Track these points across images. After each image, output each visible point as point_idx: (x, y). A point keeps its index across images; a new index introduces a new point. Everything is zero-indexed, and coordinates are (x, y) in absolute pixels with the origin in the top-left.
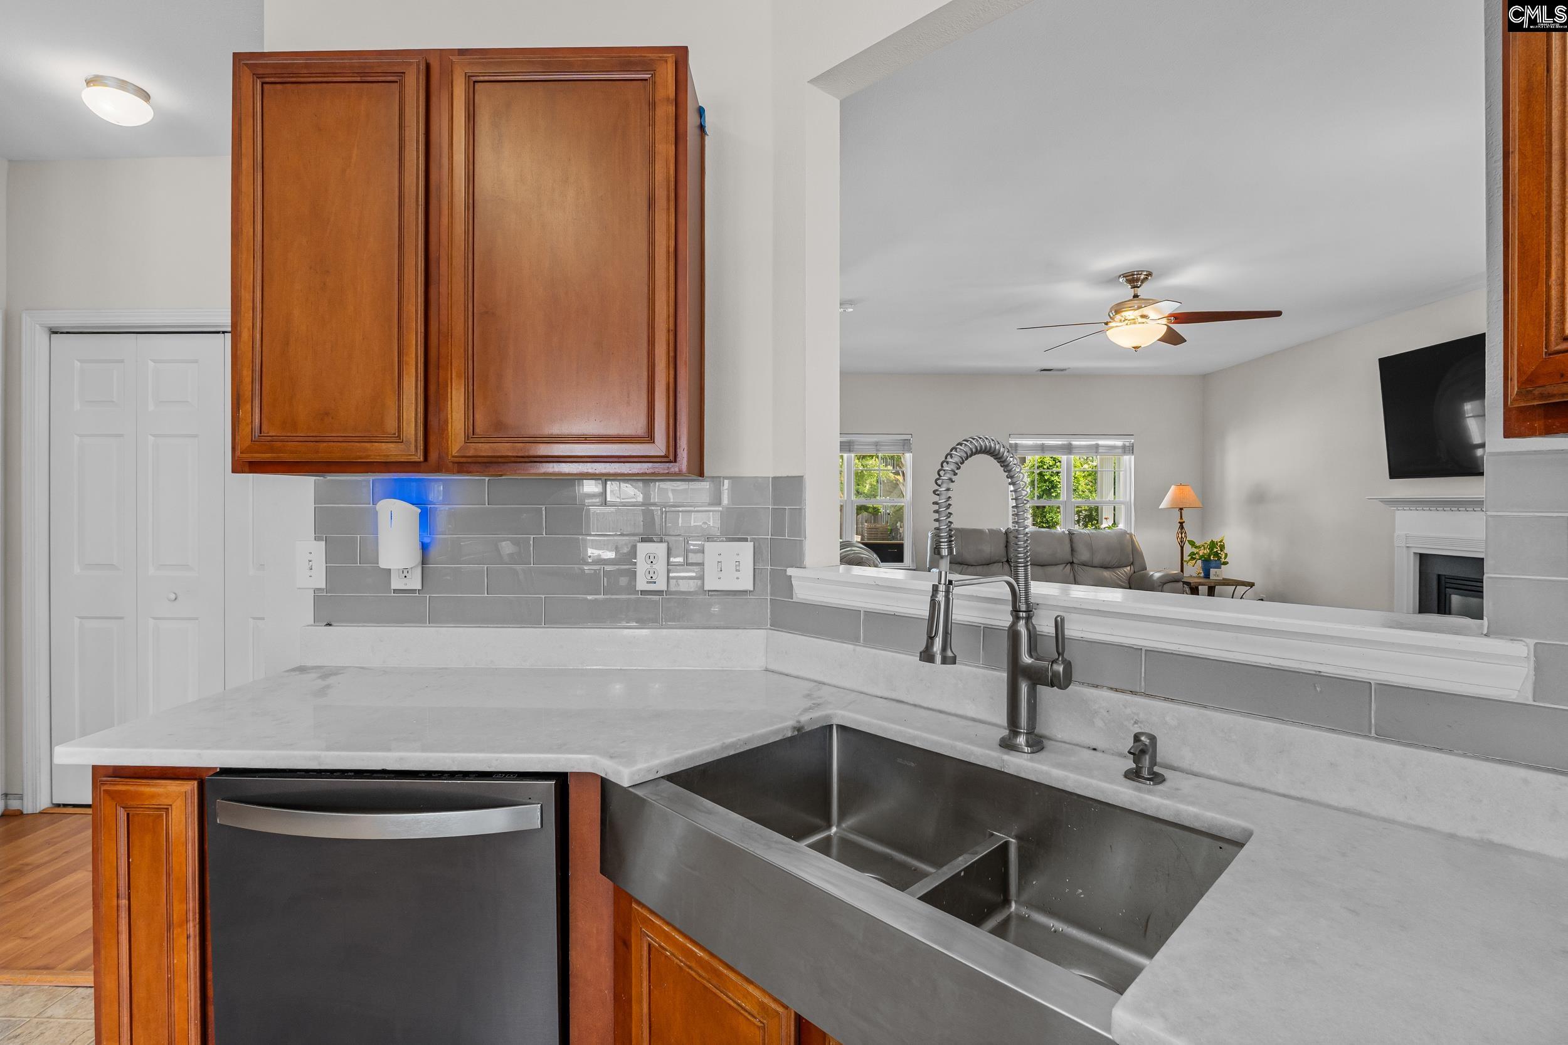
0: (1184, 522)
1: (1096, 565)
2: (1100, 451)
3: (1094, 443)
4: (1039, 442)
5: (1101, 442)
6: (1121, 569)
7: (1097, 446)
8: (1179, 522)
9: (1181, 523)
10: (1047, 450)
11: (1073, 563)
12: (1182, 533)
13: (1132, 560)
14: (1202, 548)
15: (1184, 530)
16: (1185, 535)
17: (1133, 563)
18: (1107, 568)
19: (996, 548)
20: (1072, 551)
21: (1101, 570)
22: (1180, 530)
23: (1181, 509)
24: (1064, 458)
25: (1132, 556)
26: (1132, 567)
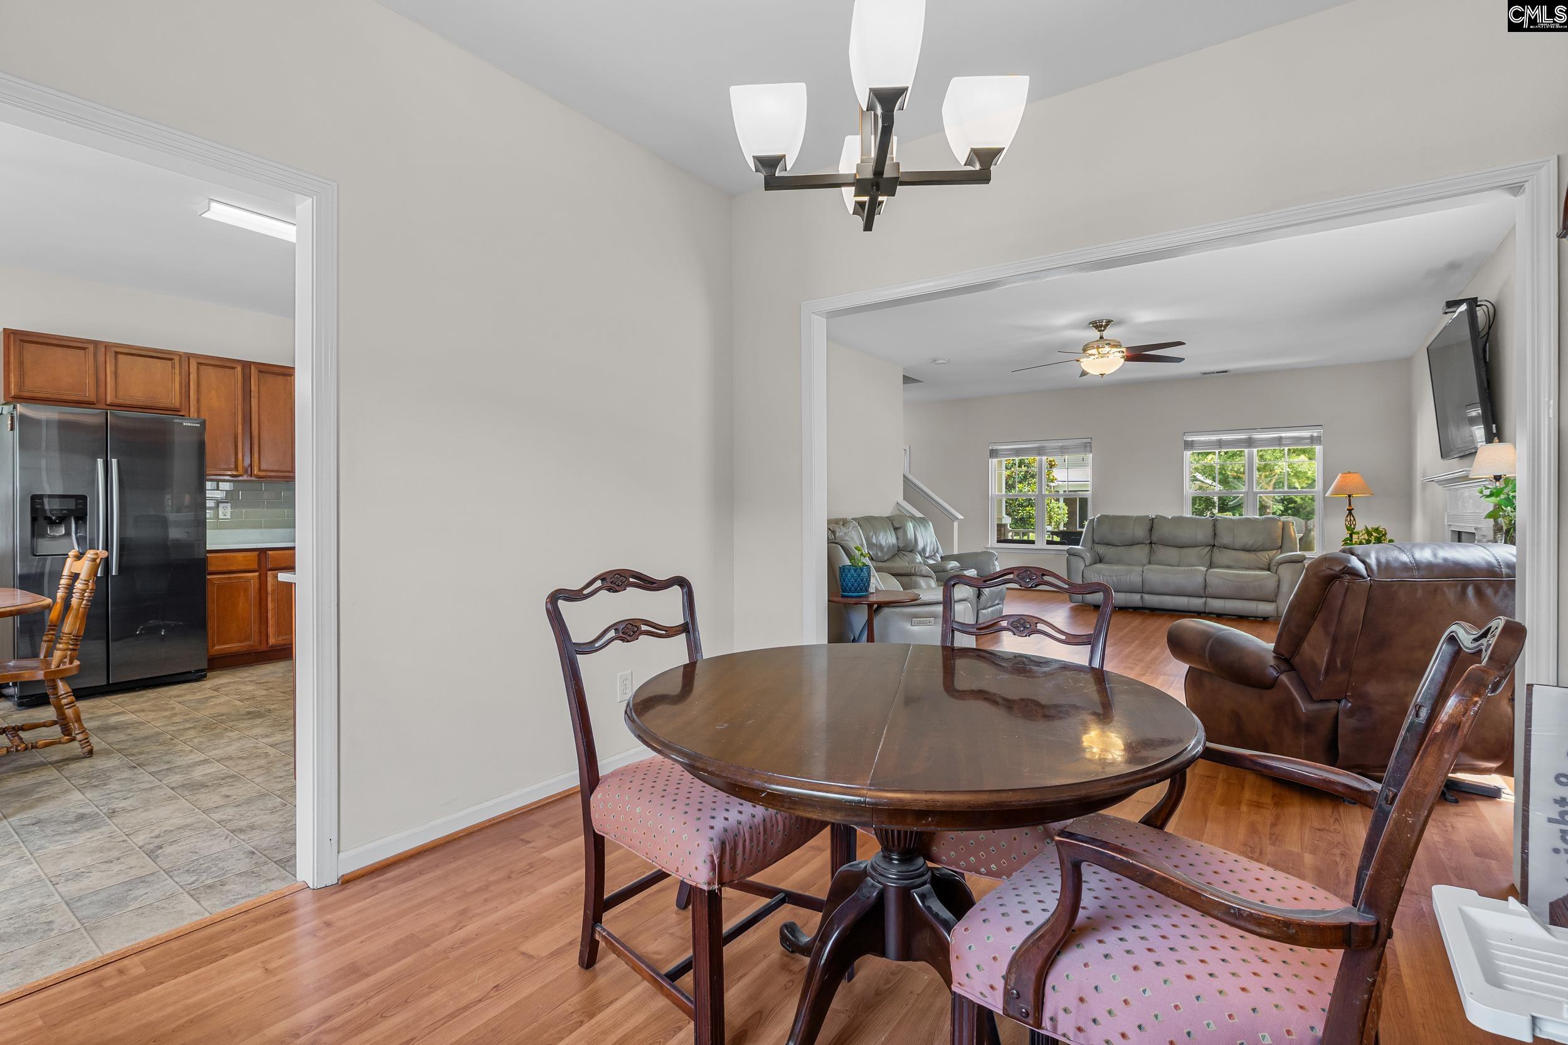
0: (1353, 509)
1: (1237, 547)
2: (1284, 443)
3: (1277, 435)
4: (1214, 438)
5: (1283, 435)
6: (1265, 552)
7: (1280, 438)
8: (1347, 509)
9: (1350, 511)
10: (1225, 445)
11: (1214, 546)
12: (1350, 520)
13: (1280, 544)
14: (1361, 534)
15: (1353, 517)
16: (1354, 522)
17: (1281, 547)
18: (1249, 551)
19: (1140, 532)
20: (1215, 534)
21: (1242, 552)
22: (1347, 516)
23: (1349, 496)
24: (1246, 450)
25: (1280, 541)
26: (1280, 550)
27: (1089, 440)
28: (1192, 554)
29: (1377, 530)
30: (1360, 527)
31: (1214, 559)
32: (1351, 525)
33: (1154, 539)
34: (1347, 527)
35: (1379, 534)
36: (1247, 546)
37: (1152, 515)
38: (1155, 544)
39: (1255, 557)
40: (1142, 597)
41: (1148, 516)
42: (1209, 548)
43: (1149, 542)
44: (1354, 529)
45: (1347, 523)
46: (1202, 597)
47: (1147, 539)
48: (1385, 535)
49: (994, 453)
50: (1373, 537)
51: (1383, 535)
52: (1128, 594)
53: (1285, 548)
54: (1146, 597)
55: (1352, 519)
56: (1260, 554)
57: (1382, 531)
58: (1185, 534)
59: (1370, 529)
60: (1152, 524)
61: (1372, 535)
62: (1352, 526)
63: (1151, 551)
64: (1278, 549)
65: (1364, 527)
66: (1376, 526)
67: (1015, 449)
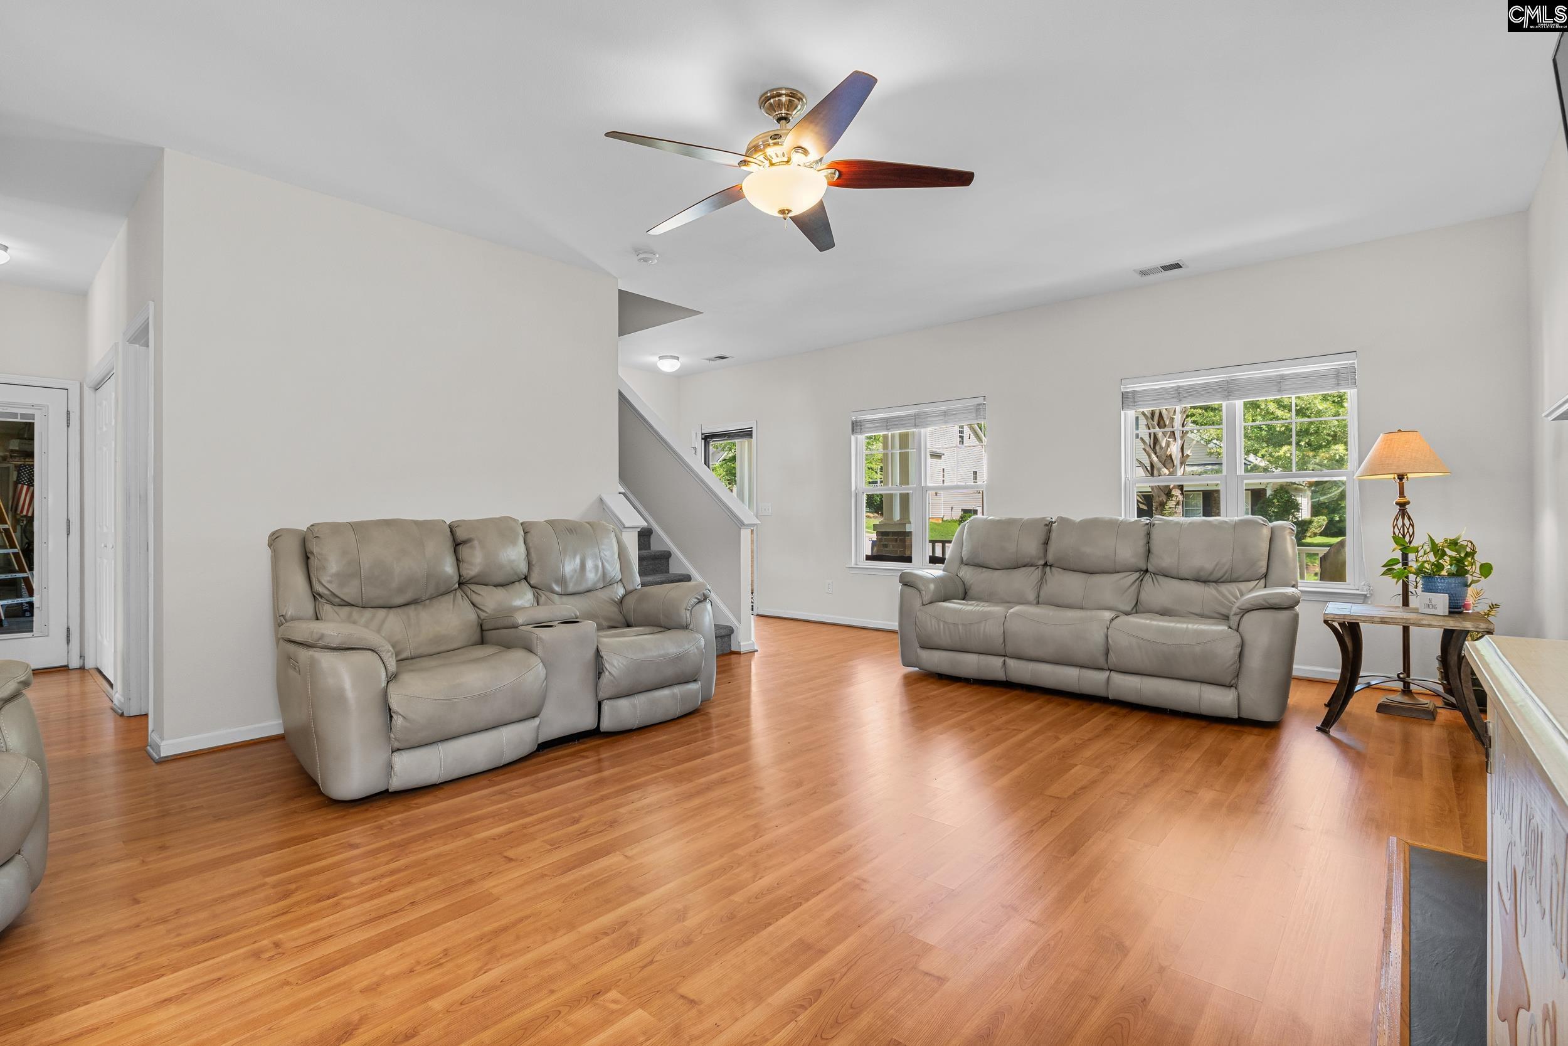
0: (1408, 503)
1: (1185, 575)
4: (1169, 384)
6: (1234, 585)
7: (1282, 378)
8: (1397, 504)
9: (1403, 506)
10: (1187, 397)
11: (1147, 571)
12: (1404, 525)
13: (1264, 570)
14: (1421, 553)
15: (1409, 518)
16: (1411, 531)
17: (1266, 576)
18: (1205, 582)
19: (1031, 547)
20: (1149, 551)
21: (1192, 583)
22: (1397, 518)
23: (1401, 477)
24: (1224, 404)
25: (1264, 563)
26: (1263, 581)
27: (981, 400)
28: (1107, 587)
29: (1454, 544)
30: (1420, 539)
31: (1143, 596)
32: (1404, 536)
33: (1050, 558)
34: (1395, 537)
35: (1459, 553)
36: (1202, 573)
37: (1052, 515)
38: (1051, 566)
39: (1214, 592)
40: (1004, 663)
41: (1044, 519)
42: (1137, 575)
43: (1042, 562)
44: (1410, 543)
45: (1397, 532)
46: (1102, 669)
47: (1040, 559)
48: (1472, 554)
49: (856, 427)
50: (1446, 558)
51: (1467, 554)
52: (982, 657)
53: (1273, 576)
54: (1011, 662)
55: (1407, 522)
56: (1225, 588)
57: (1465, 547)
58: (1096, 550)
59: (1439, 541)
60: (1048, 530)
61: (1444, 554)
62: (1407, 539)
63: (1043, 579)
64: (1260, 579)
65: (1427, 539)
66: (1452, 536)
67: (884, 419)
